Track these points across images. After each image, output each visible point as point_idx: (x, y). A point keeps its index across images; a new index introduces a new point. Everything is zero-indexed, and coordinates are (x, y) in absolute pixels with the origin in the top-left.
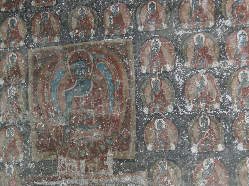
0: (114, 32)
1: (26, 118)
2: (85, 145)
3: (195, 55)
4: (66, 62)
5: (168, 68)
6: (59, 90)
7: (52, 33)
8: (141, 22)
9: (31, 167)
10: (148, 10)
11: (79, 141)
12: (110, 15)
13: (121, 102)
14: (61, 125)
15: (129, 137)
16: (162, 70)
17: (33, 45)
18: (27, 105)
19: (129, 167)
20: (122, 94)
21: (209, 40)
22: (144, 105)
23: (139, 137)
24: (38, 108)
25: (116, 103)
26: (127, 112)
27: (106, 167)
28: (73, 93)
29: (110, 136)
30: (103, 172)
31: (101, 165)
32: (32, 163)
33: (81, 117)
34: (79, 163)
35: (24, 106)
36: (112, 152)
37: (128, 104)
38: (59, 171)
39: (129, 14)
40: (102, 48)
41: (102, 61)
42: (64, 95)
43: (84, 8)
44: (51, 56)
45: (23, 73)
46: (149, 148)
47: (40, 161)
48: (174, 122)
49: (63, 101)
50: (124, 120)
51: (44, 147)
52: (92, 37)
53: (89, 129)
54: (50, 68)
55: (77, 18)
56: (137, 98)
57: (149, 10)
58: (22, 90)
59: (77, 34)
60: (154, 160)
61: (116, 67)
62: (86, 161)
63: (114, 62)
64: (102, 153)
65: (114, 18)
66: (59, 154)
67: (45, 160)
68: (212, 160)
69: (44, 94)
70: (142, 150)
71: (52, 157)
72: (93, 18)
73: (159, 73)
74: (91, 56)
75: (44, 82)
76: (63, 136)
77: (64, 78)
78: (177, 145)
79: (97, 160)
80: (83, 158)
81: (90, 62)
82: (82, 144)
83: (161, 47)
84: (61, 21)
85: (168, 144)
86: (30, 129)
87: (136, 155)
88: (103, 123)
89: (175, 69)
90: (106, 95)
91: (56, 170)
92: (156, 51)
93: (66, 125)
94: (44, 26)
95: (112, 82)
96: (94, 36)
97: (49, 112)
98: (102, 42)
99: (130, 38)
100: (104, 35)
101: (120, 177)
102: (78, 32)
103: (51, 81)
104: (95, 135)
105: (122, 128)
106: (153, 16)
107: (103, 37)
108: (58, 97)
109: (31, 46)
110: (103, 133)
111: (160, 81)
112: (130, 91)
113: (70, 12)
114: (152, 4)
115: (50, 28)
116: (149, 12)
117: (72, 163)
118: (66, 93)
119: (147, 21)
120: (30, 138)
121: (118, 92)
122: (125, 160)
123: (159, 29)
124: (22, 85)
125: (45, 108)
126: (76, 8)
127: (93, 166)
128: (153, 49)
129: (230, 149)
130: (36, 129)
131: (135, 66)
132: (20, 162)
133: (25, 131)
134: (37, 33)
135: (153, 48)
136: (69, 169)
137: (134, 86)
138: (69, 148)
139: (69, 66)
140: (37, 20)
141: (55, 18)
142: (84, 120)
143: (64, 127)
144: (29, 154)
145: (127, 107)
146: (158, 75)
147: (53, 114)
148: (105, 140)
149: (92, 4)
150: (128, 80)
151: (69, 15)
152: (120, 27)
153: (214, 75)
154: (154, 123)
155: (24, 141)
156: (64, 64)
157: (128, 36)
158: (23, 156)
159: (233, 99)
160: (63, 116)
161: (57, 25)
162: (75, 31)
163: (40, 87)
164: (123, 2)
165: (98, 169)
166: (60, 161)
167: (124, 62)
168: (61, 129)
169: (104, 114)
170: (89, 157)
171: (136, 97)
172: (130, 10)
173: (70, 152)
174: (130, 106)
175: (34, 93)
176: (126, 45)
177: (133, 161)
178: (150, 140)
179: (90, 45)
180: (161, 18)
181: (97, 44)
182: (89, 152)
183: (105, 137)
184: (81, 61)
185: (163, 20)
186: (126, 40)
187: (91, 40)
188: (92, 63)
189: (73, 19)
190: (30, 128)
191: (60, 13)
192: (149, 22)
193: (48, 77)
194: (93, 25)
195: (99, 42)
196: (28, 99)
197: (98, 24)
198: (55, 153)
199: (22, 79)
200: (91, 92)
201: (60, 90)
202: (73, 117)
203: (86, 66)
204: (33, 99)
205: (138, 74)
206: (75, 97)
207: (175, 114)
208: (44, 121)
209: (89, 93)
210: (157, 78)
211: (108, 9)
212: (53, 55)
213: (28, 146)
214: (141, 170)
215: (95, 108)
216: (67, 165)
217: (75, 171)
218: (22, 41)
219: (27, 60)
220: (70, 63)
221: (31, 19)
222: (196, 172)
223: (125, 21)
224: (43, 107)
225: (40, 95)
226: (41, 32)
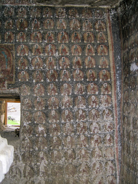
0: (8, 41)
3: (35, 51)
5: (26, 55)
10: (20, 35)
15: (13, 77)
16: (24, 55)
21: (40, 47)
22: (18, 66)
23: (16, 77)
26: (12, 68)
27: (5, 86)
29: (6, 76)
30: (4, 88)
36: (7, 82)
37: (13, 66)
40: (4, 46)
46: (20, 80)
48: (28, 72)
50: (11, 71)
60: (21, 84)
63: (8, 51)
64: (3, 82)
65: (8, 36)
68: (40, 85)
70: (17, 81)
78: (29, 80)
79: (1, 84)
83: (24, 48)
85: (26, 79)
87: (15, 83)
88: (4, 72)
89: (29, 55)
98: (4, 44)
99: (13, 44)
100: (4, 42)
101: (10, 90)
104: (1, 76)
105: (10, 74)
106: (22, 37)
110: (4, 75)
112: (13, 61)
114: (21, 33)
119: (19, 38)
121: (9, 62)
122: (11, 84)
129: (45, 81)
131: (15, 53)
135: (21, 48)
137: (15, 60)
150: (12, 58)
152: (10, 40)
153: (41, 58)
159: (47, 66)
164: (11, 31)
165: (2, 87)
167: (11, 52)
169: (4, 69)
171: (15, 63)
176: (12, 46)
177: (14, 85)
183: (4, 77)
185: (25, 39)
195: (3, 44)
205: (16, 56)
207: (28, 70)
210: (23, 58)
214: (17, 87)
222: (34, 88)
223: (12, 38)
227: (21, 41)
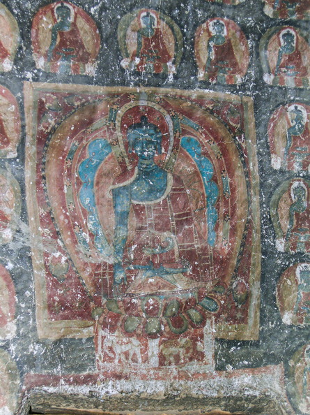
0: (216, 77)
1: (22, 239)
2: (158, 308)
4: (112, 124)
6: (98, 183)
7: (81, 53)
8: (269, 67)
9: (35, 352)
10: (280, 45)
11: (144, 299)
12: (209, 41)
13: (231, 223)
14: (105, 260)
15: (248, 296)
17: (36, 75)
18: (24, 209)
19: (247, 356)
20: (234, 208)
22: (278, 234)
23: (267, 297)
24: (49, 219)
25: (221, 224)
26: (243, 245)
27: (199, 356)
28: (131, 195)
29: (210, 293)
30: (194, 366)
31: (191, 351)
32: (37, 343)
33: (150, 247)
34: (146, 345)
35: (15, 211)
36: (214, 325)
37: (246, 229)
38: (101, 363)
39: (247, 46)
40: (192, 107)
41: (192, 134)
42: (111, 197)
43: (154, 13)
44: (78, 106)
45: (13, 135)
46: (287, 318)
47: (57, 340)
49: (109, 210)
50: (238, 261)
51: (66, 308)
52: (171, 79)
53: (165, 274)
54: (75, 132)
55: (138, 31)
56: (264, 218)
57: (282, 44)
58: (9, 174)
59: (138, 66)
60: (295, 344)
61: (221, 149)
62: (161, 343)
63: (216, 139)
64: (193, 326)
65: (217, 47)
66: (101, 324)
67: (68, 337)
69: (62, 189)
70: (272, 324)
71: (85, 331)
72: (171, 38)
73: (305, 174)
74: (168, 119)
75: (63, 161)
76: (110, 285)
77: (109, 158)
79: (183, 341)
80: (153, 336)
81: (167, 131)
82: (152, 305)
83: (307, 123)
84: (101, 32)
86: (31, 266)
87: (261, 332)
88: (196, 263)
90: (201, 205)
91: (93, 361)
92: (299, 129)
93: (117, 262)
94: (62, 34)
95: (214, 179)
96: (175, 77)
97: (76, 230)
98: (194, 93)
99: (248, 95)
100: (196, 79)
101: (229, 375)
102: (141, 63)
103: (79, 161)
104: (179, 287)
105: (234, 277)
106: (290, 59)
107: (193, 83)
108: (96, 199)
109: (29, 75)
110: (194, 285)
111: (306, 189)
112: (250, 202)
113: (121, 16)
114: (288, 34)
115: (77, 41)
116: (283, 50)
117: (130, 345)
118: (116, 193)
119: (280, 66)
120: (32, 286)
121: (226, 203)
122: (239, 341)
123: (302, 87)
124: (9, 163)
125: (66, 221)
126: (136, 11)
127: (174, 354)
128: (292, 125)
130: (47, 267)
131: (259, 153)
132: (9, 340)
133: (18, 269)
134: (45, 48)
135: (292, 122)
136: (123, 357)
137: (257, 193)
138: (124, 313)
139: (119, 134)
140: (45, 19)
141: (88, 21)
142: (154, 255)
143: (111, 266)
144: (31, 322)
145: (244, 234)
146: (304, 177)
147: (86, 235)
148: (200, 299)
149: (171, 9)
150: (244, 179)
151: (121, 22)
152: (229, 70)
154: (295, 270)
155: (17, 293)
156: (108, 128)
157: (244, 90)
158: (15, 328)
160: (109, 241)
161: (93, 38)
162: (133, 59)
163: (52, 171)
164: (233, 19)
165: (184, 359)
166: (103, 341)
167: (237, 143)
168: (105, 270)
169: (197, 245)
170: (168, 333)
171: (262, 215)
172: (248, 38)
173: (125, 321)
174: (250, 233)
175: (38, 183)
176: (241, 107)
177: (256, 344)
178: (289, 305)
179: (166, 96)
180: (304, 65)
181: (181, 97)
182: (168, 323)
183: (200, 294)
184: (146, 127)
186: (242, 98)
187: (168, 85)
188: (172, 134)
189: (129, 31)
190: (31, 263)
191: (100, 14)
192: (283, 70)
193: (71, 153)
194: (172, 53)
195: (186, 93)
196: (24, 196)
197: (184, 54)
198: (91, 322)
199: (9, 148)
200: (168, 196)
201: (100, 185)
202: (130, 246)
203: (157, 138)
204: (38, 197)
205: (265, 170)
206: (135, 202)
208: (64, 249)
209: (163, 197)
210: (302, 182)
211: (204, 25)
212: (83, 105)
213: (28, 305)
214: (271, 362)
215: (177, 232)
216: (118, 350)
217: (137, 362)
218: (7, 60)
219: (21, 107)
220: (122, 127)
221: (31, 12)
223: (238, 57)
224: (62, 217)
225: (54, 190)
226: (54, 47)
227: (290, 82)
